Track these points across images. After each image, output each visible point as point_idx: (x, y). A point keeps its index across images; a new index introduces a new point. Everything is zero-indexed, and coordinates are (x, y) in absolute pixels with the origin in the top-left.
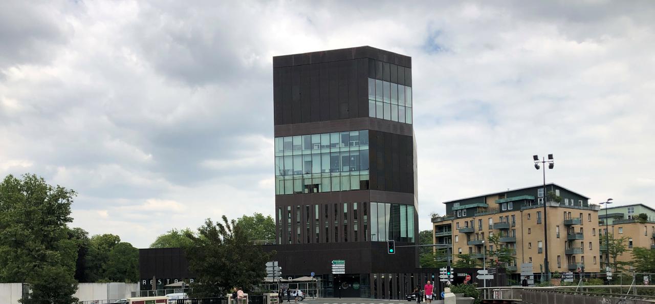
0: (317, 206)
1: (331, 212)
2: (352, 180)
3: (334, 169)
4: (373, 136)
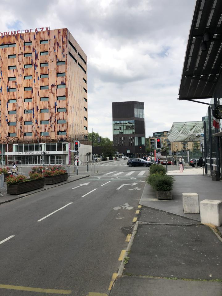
0: (122, 138)
1: (126, 139)
2: (131, 132)
3: (126, 129)
4: (135, 121)
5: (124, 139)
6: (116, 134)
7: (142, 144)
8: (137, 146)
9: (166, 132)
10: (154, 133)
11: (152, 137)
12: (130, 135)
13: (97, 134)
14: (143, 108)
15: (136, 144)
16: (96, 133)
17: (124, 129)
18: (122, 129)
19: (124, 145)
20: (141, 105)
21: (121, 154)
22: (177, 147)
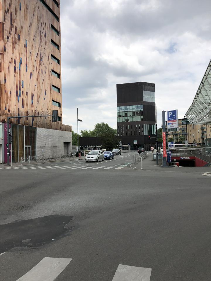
0: (129, 126)
2: (139, 118)
3: (133, 115)
4: (144, 107)
5: (131, 127)
6: (121, 121)
7: (153, 133)
8: (146, 136)
12: (138, 122)
14: (154, 91)
15: (146, 133)
17: (130, 116)
18: (128, 115)
19: (130, 135)
20: (151, 87)
21: (127, 145)
22: (194, 137)
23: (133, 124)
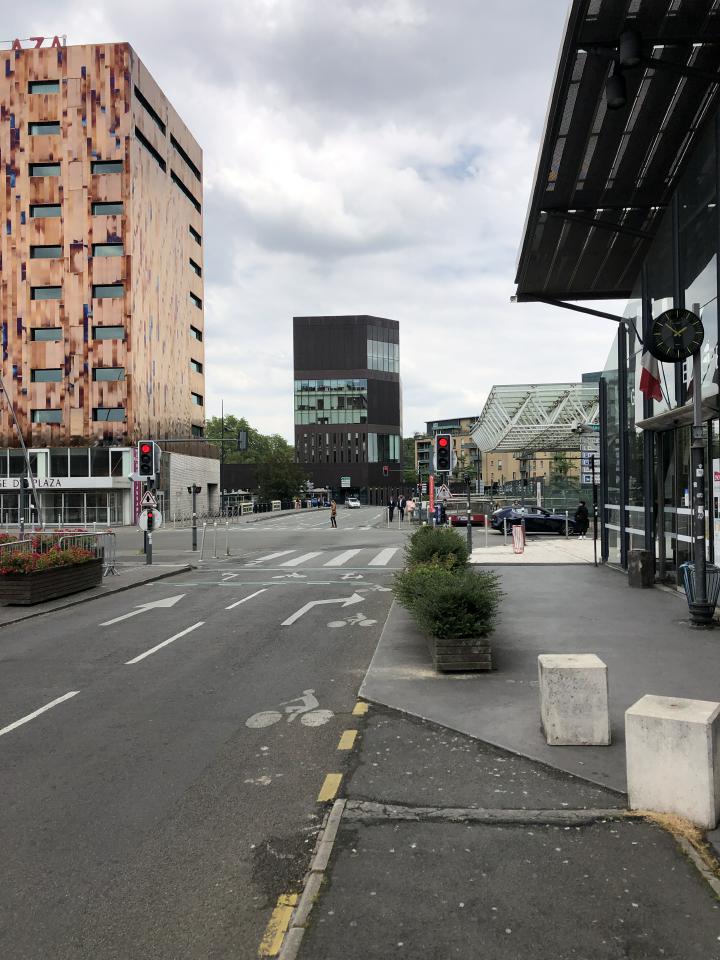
0: (327, 435)
1: (338, 439)
2: (354, 416)
3: (341, 407)
4: (370, 383)
5: (334, 440)
6: (306, 423)
7: (391, 457)
8: (373, 464)
9: (469, 421)
10: (430, 424)
11: (424, 437)
12: (351, 427)
13: (243, 421)
14: (395, 340)
15: (373, 457)
16: (238, 418)
17: (332, 408)
18: (327, 405)
19: (332, 460)
20: (388, 330)
21: (323, 490)
22: (500, 468)
23: (339, 432)
